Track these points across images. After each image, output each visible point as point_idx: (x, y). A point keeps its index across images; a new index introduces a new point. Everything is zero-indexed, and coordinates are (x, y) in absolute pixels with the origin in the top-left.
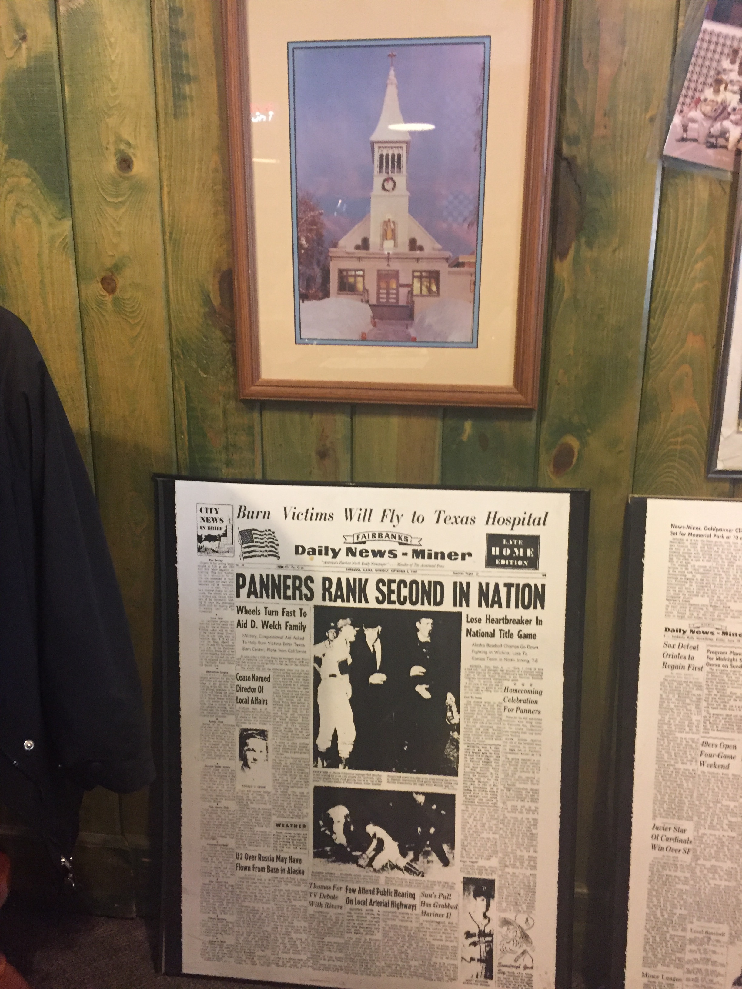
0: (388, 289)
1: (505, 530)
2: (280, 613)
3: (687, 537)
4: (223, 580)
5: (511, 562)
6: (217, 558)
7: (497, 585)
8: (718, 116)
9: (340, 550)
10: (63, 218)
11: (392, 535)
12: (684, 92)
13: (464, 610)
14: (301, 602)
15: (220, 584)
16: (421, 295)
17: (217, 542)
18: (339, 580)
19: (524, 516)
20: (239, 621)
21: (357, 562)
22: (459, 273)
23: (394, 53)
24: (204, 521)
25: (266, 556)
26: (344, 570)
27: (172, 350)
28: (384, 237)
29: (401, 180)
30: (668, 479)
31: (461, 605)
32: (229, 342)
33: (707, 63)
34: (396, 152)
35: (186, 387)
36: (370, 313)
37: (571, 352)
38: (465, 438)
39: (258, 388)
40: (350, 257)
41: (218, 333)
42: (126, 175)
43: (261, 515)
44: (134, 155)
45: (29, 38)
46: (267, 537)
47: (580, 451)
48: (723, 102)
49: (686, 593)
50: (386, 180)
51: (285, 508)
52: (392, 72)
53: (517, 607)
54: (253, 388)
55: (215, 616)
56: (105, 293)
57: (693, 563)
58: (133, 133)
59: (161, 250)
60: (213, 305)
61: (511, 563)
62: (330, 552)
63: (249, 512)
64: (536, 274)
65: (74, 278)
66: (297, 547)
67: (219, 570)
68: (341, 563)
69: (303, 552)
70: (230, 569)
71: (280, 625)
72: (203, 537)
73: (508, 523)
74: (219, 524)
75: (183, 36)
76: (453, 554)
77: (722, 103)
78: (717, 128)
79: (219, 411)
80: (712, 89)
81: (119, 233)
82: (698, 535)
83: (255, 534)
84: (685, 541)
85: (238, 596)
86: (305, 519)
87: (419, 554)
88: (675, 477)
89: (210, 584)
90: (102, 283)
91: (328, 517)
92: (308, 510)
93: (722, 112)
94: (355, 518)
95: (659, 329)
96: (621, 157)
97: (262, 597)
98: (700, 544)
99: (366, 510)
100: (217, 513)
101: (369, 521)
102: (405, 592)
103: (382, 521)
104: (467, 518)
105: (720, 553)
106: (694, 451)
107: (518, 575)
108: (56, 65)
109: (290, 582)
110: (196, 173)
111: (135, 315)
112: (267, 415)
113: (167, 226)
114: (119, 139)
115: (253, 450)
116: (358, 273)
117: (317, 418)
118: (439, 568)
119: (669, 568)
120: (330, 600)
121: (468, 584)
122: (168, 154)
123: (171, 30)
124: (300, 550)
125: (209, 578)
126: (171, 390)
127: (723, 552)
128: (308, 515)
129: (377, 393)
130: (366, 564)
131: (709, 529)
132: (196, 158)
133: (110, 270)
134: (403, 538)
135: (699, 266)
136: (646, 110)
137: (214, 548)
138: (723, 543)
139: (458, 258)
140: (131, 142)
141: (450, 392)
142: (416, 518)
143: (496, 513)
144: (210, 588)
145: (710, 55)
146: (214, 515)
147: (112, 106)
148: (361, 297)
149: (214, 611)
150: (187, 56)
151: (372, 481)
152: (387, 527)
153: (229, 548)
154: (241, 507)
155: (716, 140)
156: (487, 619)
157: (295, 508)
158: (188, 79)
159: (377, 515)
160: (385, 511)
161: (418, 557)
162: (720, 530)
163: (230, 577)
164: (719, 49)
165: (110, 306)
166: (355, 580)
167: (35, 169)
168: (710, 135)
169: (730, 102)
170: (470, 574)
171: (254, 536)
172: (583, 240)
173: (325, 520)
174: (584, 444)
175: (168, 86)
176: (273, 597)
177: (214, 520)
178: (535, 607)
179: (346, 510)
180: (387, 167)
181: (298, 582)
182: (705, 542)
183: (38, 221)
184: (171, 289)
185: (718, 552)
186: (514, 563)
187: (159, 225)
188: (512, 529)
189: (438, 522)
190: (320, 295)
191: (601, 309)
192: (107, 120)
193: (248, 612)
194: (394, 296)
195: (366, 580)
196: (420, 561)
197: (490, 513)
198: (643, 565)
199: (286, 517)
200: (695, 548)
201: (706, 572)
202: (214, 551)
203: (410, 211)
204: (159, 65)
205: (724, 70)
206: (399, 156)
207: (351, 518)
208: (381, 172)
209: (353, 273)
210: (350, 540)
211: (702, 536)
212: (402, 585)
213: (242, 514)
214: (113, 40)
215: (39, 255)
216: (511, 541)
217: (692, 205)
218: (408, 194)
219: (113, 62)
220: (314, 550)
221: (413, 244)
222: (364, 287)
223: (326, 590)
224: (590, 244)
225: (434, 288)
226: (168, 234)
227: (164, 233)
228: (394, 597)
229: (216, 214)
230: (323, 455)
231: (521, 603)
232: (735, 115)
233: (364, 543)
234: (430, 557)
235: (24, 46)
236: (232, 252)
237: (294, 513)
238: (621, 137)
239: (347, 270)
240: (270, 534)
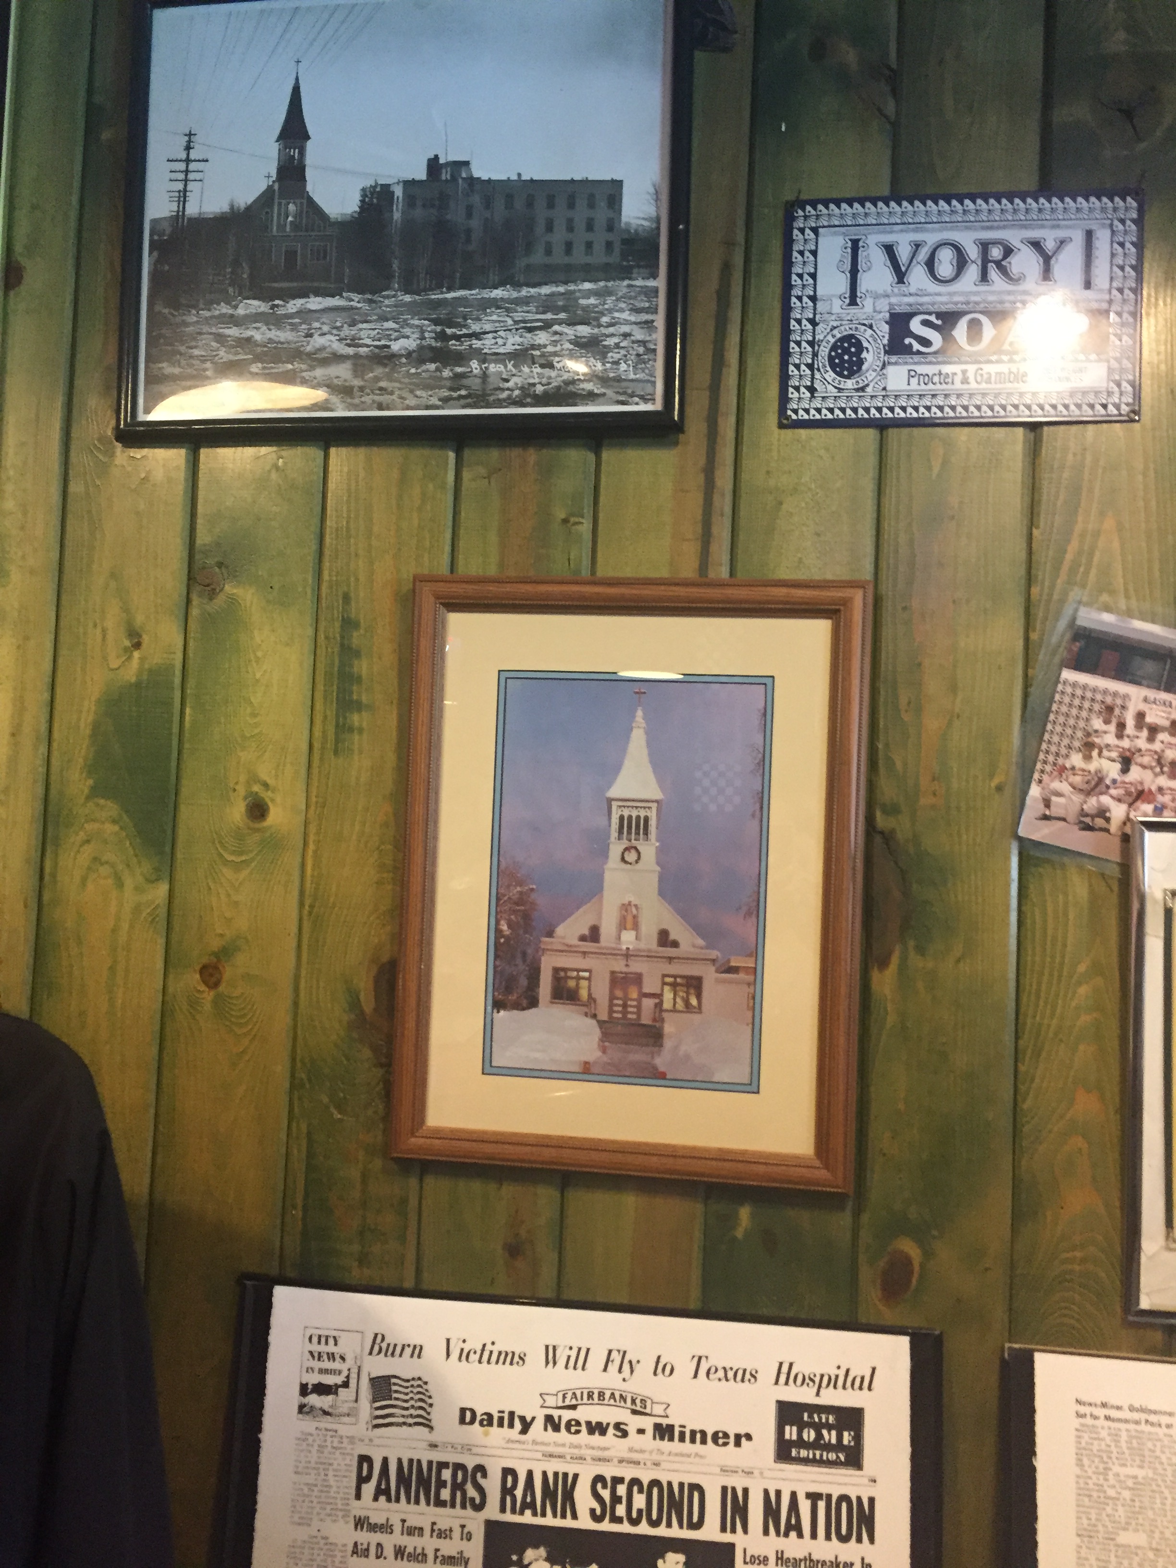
0: (626, 999)
1: (804, 1395)
2: (427, 1531)
3: (1102, 1422)
4: (335, 1466)
5: (818, 1453)
6: (329, 1426)
7: (794, 1495)
8: (1093, 789)
9: (533, 1419)
10: (157, 880)
11: (621, 1396)
12: (1042, 756)
13: (738, 1539)
14: (462, 1513)
15: (331, 1473)
16: (674, 1010)
17: (330, 1398)
18: (530, 1474)
19: (837, 1372)
20: (356, 1544)
21: (560, 1441)
22: (731, 982)
23: (643, 691)
24: (313, 1357)
25: (410, 1425)
26: (539, 1456)
27: (293, 1075)
28: (622, 925)
29: (649, 849)
30: (1066, 1320)
31: (733, 1531)
32: (382, 1065)
33: (1072, 722)
34: (642, 814)
35: (309, 1134)
36: (597, 1033)
37: (901, 1106)
38: (739, 1233)
39: (422, 1141)
40: (569, 950)
41: (367, 1053)
42: (257, 826)
43: (408, 1351)
44: (272, 800)
45: (144, 646)
46: (415, 1390)
47: (922, 1266)
48: (1099, 771)
49: (1108, 1523)
50: (626, 849)
51: (448, 1341)
52: (640, 713)
53: (828, 1537)
54: (413, 1140)
55: (315, 1533)
56: (203, 988)
57: (1116, 1469)
58: (273, 772)
59: (294, 929)
60: (362, 1012)
61: (818, 1457)
62: (517, 1423)
63: (389, 1345)
64: (843, 990)
65: (160, 965)
66: (463, 1411)
67: (329, 1448)
68: (534, 1442)
69: (472, 1422)
70: (350, 1447)
71: (425, 1555)
72: (310, 1387)
73: (811, 1384)
74: (336, 1365)
75: (357, 654)
76: (721, 1435)
77: (1096, 773)
78: (1092, 804)
79: (355, 1173)
80: (1080, 755)
81: (236, 903)
82: (1119, 1420)
83: (395, 1384)
84: (1100, 1430)
85: (358, 1496)
86: (480, 1362)
87: (664, 1432)
88: (1076, 1316)
89: (313, 1472)
90: (201, 972)
91: (516, 1359)
92: (484, 1345)
93: (1097, 785)
94: (561, 1362)
95: (1033, 1080)
96: (959, 835)
97: (398, 1500)
98: (1124, 1436)
99: (580, 1349)
100: (336, 1344)
101: (583, 1369)
102: (639, 1501)
103: (605, 1370)
104: (745, 1371)
105: (1158, 1453)
106: (1103, 1275)
107: (830, 1478)
108: (177, 681)
109: (447, 1474)
110: (357, 827)
111: (242, 1021)
112: (430, 1181)
113: (307, 897)
114: (254, 778)
115: (402, 1239)
116: (582, 974)
117: (509, 1190)
118: (697, 1460)
119: (1078, 1477)
120: (513, 1511)
121: (746, 1491)
122: (321, 800)
123: (342, 645)
124: (468, 1415)
125: (313, 1461)
126: (283, 1136)
127: (1163, 1452)
128: (485, 1355)
129: (604, 1157)
130: (576, 1447)
131: (1137, 1410)
132: (360, 808)
133: (216, 954)
134: (638, 1402)
135: (1083, 990)
136: (991, 776)
137: (326, 1408)
138: (1161, 1436)
139: (729, 961)
140: (269, 781)
141: (716, 1159)
142: (661, 1368)
143: (791, 1365)
144: (311, 1479)
145: (1074, 712)
146: (331, 1348)
147: (248, 735)
148: (585, 1009)
149: (316, 1524)
150: (359, 680)
151: (589, 1298)
152: (612, 1381)
153: (350, 1408)
154: (376, 1335)
155: (1093, 820)
156: (777, 1558)
157: (464, 1341)
158: (359, 707)
159: (597, 1360)
160: (610, 1352)
161: (662, 1438)
162: (1155, 1412)
163: (348, 1462)
164: (1087, 705)
165: (208, 1007)
166: (556, 1474)
167: (127, 812)
168: (1083, 813)
169: (1108, 772)
170: (749, 1473)
171: (394, 1388)
172: (911, 943)
173: (511, 1363)
174: (928, 1254)
175: (331, 713)
176: (417, 1502)
177: (331, 1357)
178: (859, 1540)
179: (547, 1347)
180: (629, 832)
181: (460, 1475)
182: (1134, 1433)
183: (120, 884)
184: (302, 985)
185: (1154, 1451)
186: (821, 1456)
187: (296, 893)
188: (818, 1394)
189: (695, 1376)
190: (525, 1002)
191: (944, 1044)
192: (241, 754)
193: (374, 1528)
194: (635, 1010)
195: (576, 1476)
196: (666, 1445)
197: (781, 1364)
198: (1034, 1469)
199: (448, 1355)
200: (1117, 1442)
201: (1137, 1487)
202: (326, 1413)
203: (662, 893)
204: (320, 687)
205: (1096, 731)
206: (646, 819)
207: (555, 1363)
208: (620, 838)
209: (575, 974)
210: (551, 1401)
211: (1126, 1421)
212: (635, 1488)
213: (376, 1348)
214: (259, 654)
215: (114, 931)
216: (816, 1416)
217: (1066, 903)
218: (658, 869)
219: (258, 681)
220: (490, 1416)
221: (664, 938)
222: (590, 995)
223: (507, 1491)
224: (921, 950)
225: (694, 1001)
226: (307, 907)
227: (301, 904)
228: (621, 1510)
229: (379, 883)
230: (514, 1250)
231: (835, 1532)
232: (1115, 788)
233: (573, 1407)
234: (682, 1439)
235: (136, 654)
236: (399, 938)
237: (462, 1350)
238: (958, 808)
239: (565, 970)
240: (419, 1385)
